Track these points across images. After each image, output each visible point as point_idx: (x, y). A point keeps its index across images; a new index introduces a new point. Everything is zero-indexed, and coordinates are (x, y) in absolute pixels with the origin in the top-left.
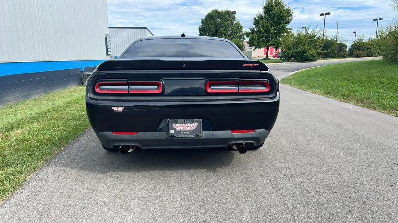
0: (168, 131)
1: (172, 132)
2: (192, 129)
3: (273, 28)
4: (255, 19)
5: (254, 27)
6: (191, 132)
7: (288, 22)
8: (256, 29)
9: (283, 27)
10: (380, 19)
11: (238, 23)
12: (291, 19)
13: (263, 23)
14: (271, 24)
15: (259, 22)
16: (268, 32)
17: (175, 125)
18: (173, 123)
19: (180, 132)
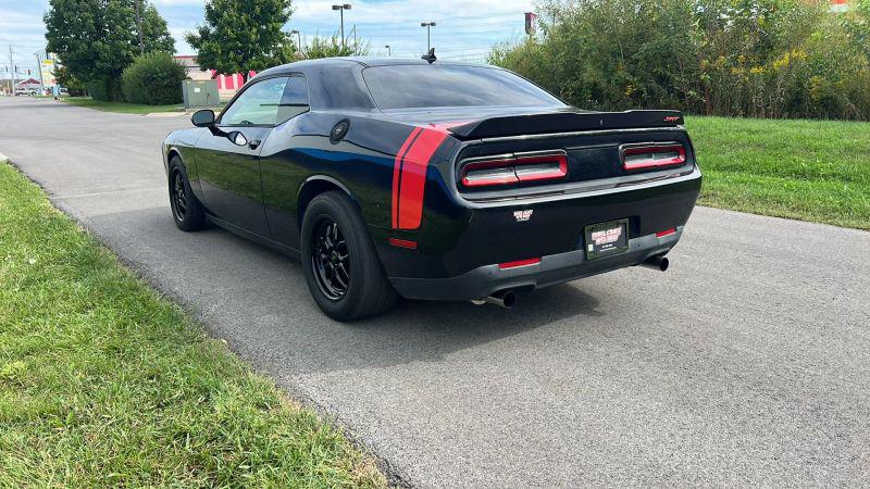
0: (585, 248)
1: (591, 248)
2: (615, 238)
3: (254, 30)
4: (208, 7)
5: (208, 25)
6: (614, 244)
7: (284, 19)
8: (213, 30)
9: (276, 30)
10: (433, 24)
11: (155, 12)
12: (290, 13)
13: (230, 16)
14: (247, 20)
15: (219, 16)
16: (244, 38)
17: (595, 235)
18: (592, 230)
19: (600, 246)
